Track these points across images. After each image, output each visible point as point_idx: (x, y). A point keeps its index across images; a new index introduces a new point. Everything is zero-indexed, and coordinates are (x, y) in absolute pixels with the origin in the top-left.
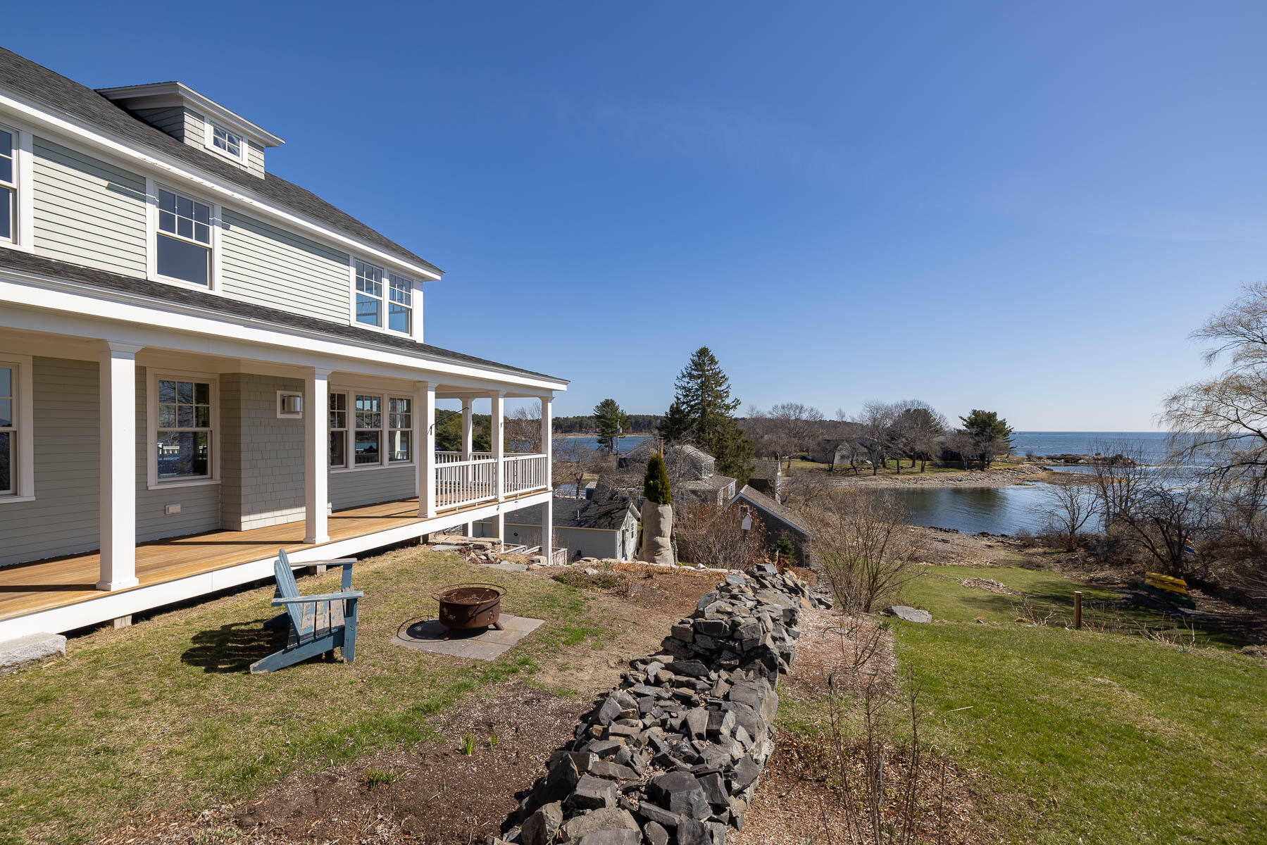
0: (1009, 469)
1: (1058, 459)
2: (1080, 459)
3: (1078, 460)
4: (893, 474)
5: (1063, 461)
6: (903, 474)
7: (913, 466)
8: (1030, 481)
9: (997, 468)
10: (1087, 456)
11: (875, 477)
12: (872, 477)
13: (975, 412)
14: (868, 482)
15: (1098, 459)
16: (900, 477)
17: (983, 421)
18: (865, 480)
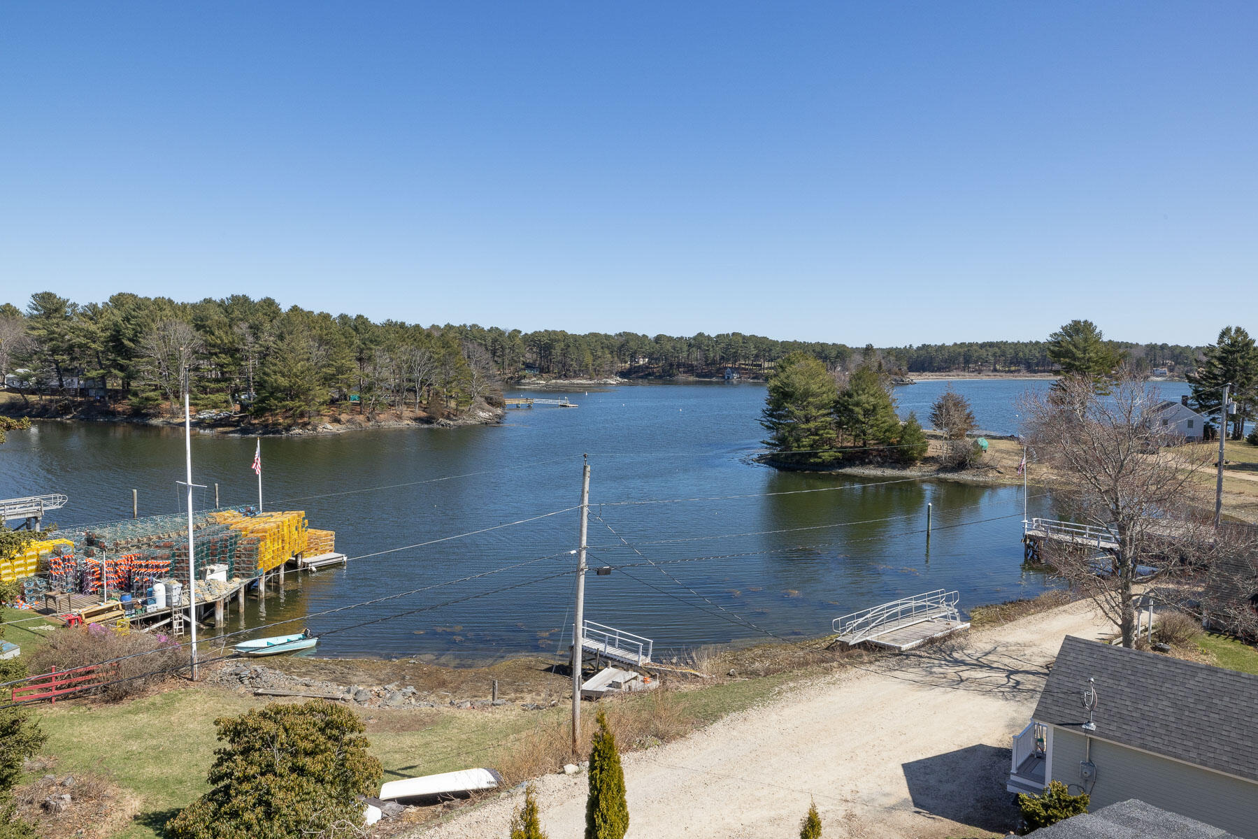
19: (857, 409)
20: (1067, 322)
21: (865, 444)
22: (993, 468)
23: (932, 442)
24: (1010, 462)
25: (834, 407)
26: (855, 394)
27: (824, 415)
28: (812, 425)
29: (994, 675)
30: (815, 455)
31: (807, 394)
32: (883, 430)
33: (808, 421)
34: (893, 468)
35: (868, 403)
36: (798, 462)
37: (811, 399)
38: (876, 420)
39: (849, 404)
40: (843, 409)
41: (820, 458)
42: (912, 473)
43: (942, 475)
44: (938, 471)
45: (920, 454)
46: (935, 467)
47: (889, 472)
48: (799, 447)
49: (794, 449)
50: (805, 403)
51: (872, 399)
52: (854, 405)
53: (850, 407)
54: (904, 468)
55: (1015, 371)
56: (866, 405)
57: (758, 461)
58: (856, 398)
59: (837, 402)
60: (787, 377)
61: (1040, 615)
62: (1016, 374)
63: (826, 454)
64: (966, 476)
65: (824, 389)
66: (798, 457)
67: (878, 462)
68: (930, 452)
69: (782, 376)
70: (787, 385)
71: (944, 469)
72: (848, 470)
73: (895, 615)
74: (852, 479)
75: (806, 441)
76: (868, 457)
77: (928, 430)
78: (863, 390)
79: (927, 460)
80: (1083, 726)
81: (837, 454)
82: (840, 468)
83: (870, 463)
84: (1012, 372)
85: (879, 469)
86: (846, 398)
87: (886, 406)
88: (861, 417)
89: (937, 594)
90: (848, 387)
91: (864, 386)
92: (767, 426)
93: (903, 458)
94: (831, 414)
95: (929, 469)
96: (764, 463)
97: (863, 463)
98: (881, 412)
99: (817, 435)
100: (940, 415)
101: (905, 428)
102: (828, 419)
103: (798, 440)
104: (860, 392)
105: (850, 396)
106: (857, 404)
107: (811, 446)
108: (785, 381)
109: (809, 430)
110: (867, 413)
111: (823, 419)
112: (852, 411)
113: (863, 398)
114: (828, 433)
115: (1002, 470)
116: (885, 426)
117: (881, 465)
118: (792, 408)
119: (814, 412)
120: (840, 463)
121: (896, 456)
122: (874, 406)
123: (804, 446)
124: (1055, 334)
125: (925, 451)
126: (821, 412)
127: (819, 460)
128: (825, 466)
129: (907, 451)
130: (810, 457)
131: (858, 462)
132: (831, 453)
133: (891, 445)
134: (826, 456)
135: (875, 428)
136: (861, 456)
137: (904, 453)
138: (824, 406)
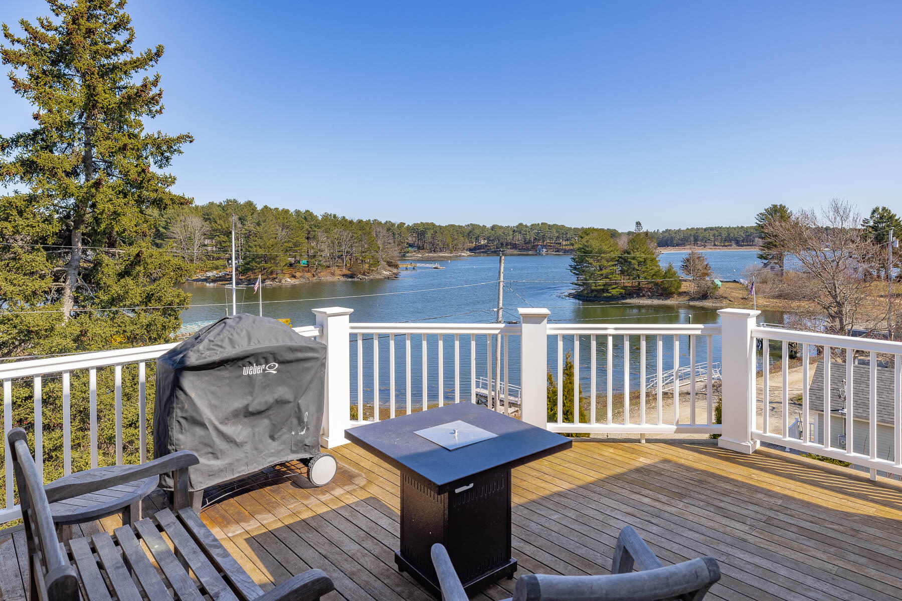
19: (633, 261)
20: (768, 205)
21: (639, 284)
22: (726, 298)
23: (684, 282)
24: (737, 295)
25: (619, 260)
26: (632, 252)
28: (604, 272)
30: (607, 291)
31: (601, 252)
32: (651, 275)
33: (601, 268)
34: (659, 299)
35: (641, 257)
36: (595, 296)
37: (602, 255)
38: (647, 268)
39: (628, 258)
40: (624, 261)
41: (610, 293)
42: (671, 302)
43: (692, 303)
44: (689, 300)
45: (676, 289)
46: (687, 298)
47: (656, 302)
48: (596, 286)
49: (592, 288)
50: (599, 258)
51: (643, 255)
52: (631, 259)
53: (629, 260)
54: (666, 299)
55: (728, 246)
56: (639, 259)
58: (632, 255)
60: (587, 242)
62: (729, 247)
63: (614, 290)
64: (707, 304)
65: (611, 248)
66: (595, 293)
67: (648, 295)
68: (683, 289)
70: (587, 247)
71: (693, 299)
72: (628, 301)
75: (600, 282)
76: (641, 292)
77: (682, 275)
78: (637, 250)
79: (681, 294)
81: (621, 290)
82: (624, 300)
83: (644, 296)
84: (726, 246)
85: (650, 300)
86: (625, 255)
87: (652, 260)
88: (636, 266)
90: (627, 247)
91: (637, 247)
92: (574, 273)
93: (666, 293)
94: (616, 265)
95: (682, 300)
96: (573, 298)
97: (639, 296)
98: (649, 263)
99: (608, 278)
100: (688, 265)
101: (666, 273)
102: (615, 268)
103: (596, 282)
104: (635, 250)
105: (629, 253)
106: (634, 258)
107: (604, 285)
109: (602, 275)
110: (639, 264)
111: (611, 268)
112: (630, 262)
113: (637, 254)
114: (615, 277)
115: (732, 299)
116: (653, 272)
117: (650, 297)
118: (591, 260)
119: (605, 263)
120: (623, 297)
121: (660, 292)
123: (599, 286)
124: (761, 214)
125: (679, 288)
126: (610, 263)
127: (610, 294)
128: (613, 298)
129: (668, 288)
130: (604, 292)
131: (635, 296)
132: (618, 290)
133: (656, 284)
134: (614, 292)
135: (646, 274)
136: (637, 292)
137: (665, 289)
138: (612, 259)
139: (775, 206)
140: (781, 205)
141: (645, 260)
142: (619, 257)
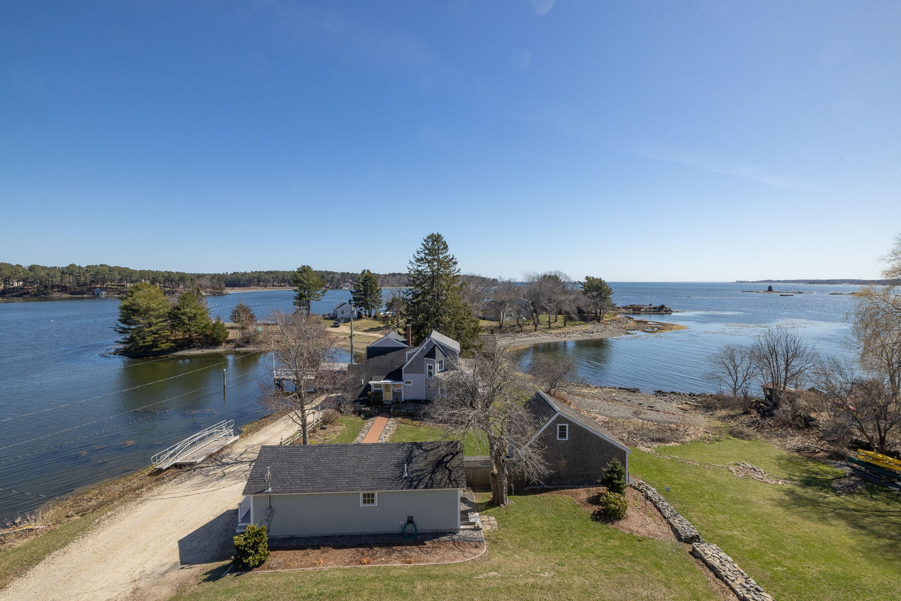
0: (613, 320)
1: (629, 308)
2: (642, 308)
3: (640, 309)
4: (547, 328)
5: (632, 309)
6: (554, 329)
7: (556, 321)
8: (631, 330)
9: (606, 320)
10: (644, 306)
11: (536, 333)
12: (534, 333)
13: (587, 278)
14: (533, 338)
15: (652, 309)
16: (554, 332)
17: (597, 286)
18: (531, 336)
19: (183, 317)
21: (190, 336)
22: (265, 343)
23: (231, 331)
25: (168, 316)
26: (182, 308)
27: (162, 322)
28: (153, 328)
29: (243, 466)
30: (157, 346)
31: (148, 310)
32: (201, 327)
33: (150, 325)
34: (208, 348)
35: (191, 313)
36: (144, 352)
37: (151, 313)
38: (197, 322)
39: (178, 314)
40: (175, 317)
41: (160, 347)
42: (220, 350)
43: (237, 349)
44: (235, 347)
45: (224, 339)
46: (233, 345)
47: (206, 351)
48: (144, 342)
49: (140, 344)
50: (147, 315)
51: (193, 311)
52: (182, 315)
53: (179, 316)
54: (215, 348)
56: (189, 314)
57: (114, 354)
58: (183, 310)
59: (169, 313)
60: (134, 300)
61: (272, 425)
62: (283, 287)
63: (164, 345)
64: (250, 348)
65: (161, 306)
66: (144, 349)
67: (199, 346)
68: (230, 337)
69: (130, 299)
70: (134, 305)
71: (238, 346)
72: (180, 353)
73: (195, 443)
74: (183, 357)
75: (149, 339)
76: (192, 344)
77: (228, 324)
78: (187, 306)
79: (228, 342)
80: (266, 491)
81: (171, 344)
82: (175, 352)
83: (194, 347)
84: (281, 286)
85: (200, 350)
86: (176, 311)
87: (203, 314)
88: (186, 321)
89: (222, 424)
90: (177, 304)
91: (188, 303)
92: (119, 331)
93: (215, 343)
94: (167, 320)
95: (229, 347)
96: (119, 355)
97: (189, 348)
98: (199, 318)
99: (157, 334)
100: (235, 316)
101: (214, 325)
102: (165, 324)
103: (144, 338)
104: (185, 307)
105: (179, 309)
106: (184, 314)
107: (153, 341)
108: (132, 302)
109: (151, 331)
110: (190, 318)
111: (161, 324)
112: (180, 318)
113: (187, 310)
114: (164, 333)
115: (269, 343)
116: (202, 325)
117: (201, 348)
118: (138, 319)
119: (154, 320)
120: (174, 350)
121: (210, 341)
122: (194, 314)
123: (148, 342)
125: (227, 337)
126: (159, 320)
127: (159, 349)
128: (164, 352)
129: (217, 338)
130: (153, 347)
131: (186, 348)
132: (168, 344)
133: (207, 336)
134: (164, 346)
135: (196, 327)
136: (188, 343)
137: (214, 339)
138: (161, 316)
139: (304, 267)
140: (308, 266)
141: (195, 315)
142: (170, 313)
